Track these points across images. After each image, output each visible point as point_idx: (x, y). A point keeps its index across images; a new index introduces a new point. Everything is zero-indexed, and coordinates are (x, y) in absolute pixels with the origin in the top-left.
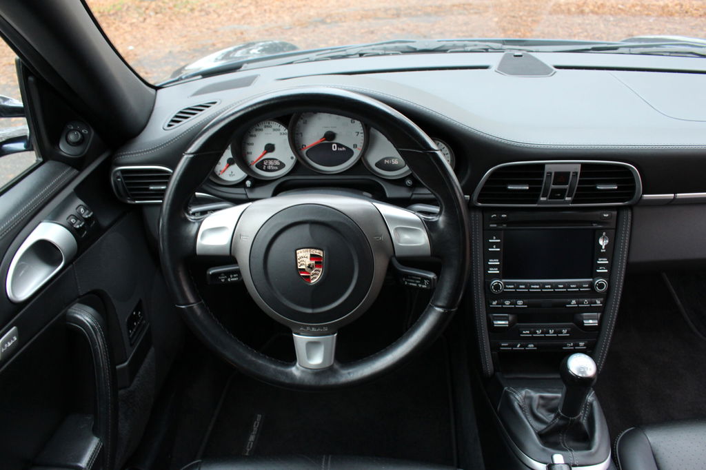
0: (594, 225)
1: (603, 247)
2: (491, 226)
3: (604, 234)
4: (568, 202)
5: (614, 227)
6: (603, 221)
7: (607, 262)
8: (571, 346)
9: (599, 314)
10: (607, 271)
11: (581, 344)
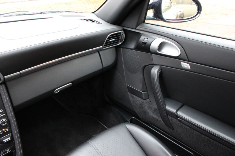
7: (3, 111)
8: (3, 154)
9: (10, 134)
10: (4, 115)
11: (8, 150)
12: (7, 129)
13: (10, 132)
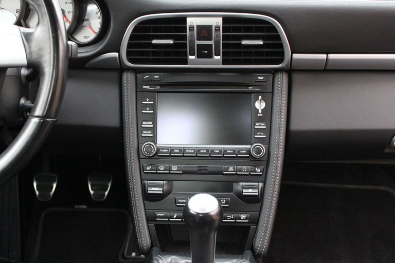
0: (250, 88)
1: (260, 111)
2: (144, 87)
3: (260, 97)
4: (217, 62)
5: (271, 91)
6: (258, 84)
7: (265, 127)
8: (231, 219)
9: (261, 185)
10: (265, 136)
11: (243, 216)
12: (259, 170)
13: (263, 178)
